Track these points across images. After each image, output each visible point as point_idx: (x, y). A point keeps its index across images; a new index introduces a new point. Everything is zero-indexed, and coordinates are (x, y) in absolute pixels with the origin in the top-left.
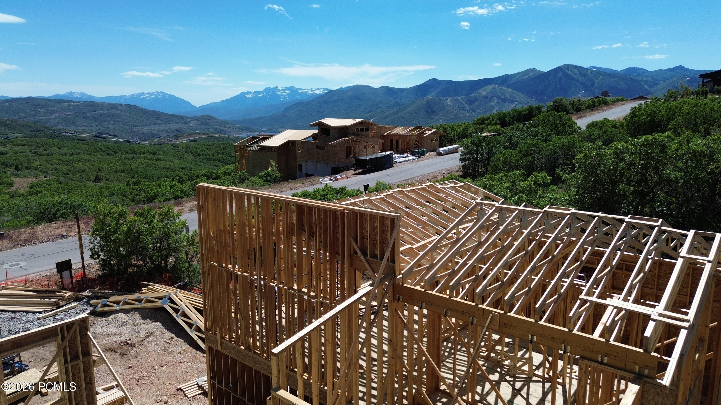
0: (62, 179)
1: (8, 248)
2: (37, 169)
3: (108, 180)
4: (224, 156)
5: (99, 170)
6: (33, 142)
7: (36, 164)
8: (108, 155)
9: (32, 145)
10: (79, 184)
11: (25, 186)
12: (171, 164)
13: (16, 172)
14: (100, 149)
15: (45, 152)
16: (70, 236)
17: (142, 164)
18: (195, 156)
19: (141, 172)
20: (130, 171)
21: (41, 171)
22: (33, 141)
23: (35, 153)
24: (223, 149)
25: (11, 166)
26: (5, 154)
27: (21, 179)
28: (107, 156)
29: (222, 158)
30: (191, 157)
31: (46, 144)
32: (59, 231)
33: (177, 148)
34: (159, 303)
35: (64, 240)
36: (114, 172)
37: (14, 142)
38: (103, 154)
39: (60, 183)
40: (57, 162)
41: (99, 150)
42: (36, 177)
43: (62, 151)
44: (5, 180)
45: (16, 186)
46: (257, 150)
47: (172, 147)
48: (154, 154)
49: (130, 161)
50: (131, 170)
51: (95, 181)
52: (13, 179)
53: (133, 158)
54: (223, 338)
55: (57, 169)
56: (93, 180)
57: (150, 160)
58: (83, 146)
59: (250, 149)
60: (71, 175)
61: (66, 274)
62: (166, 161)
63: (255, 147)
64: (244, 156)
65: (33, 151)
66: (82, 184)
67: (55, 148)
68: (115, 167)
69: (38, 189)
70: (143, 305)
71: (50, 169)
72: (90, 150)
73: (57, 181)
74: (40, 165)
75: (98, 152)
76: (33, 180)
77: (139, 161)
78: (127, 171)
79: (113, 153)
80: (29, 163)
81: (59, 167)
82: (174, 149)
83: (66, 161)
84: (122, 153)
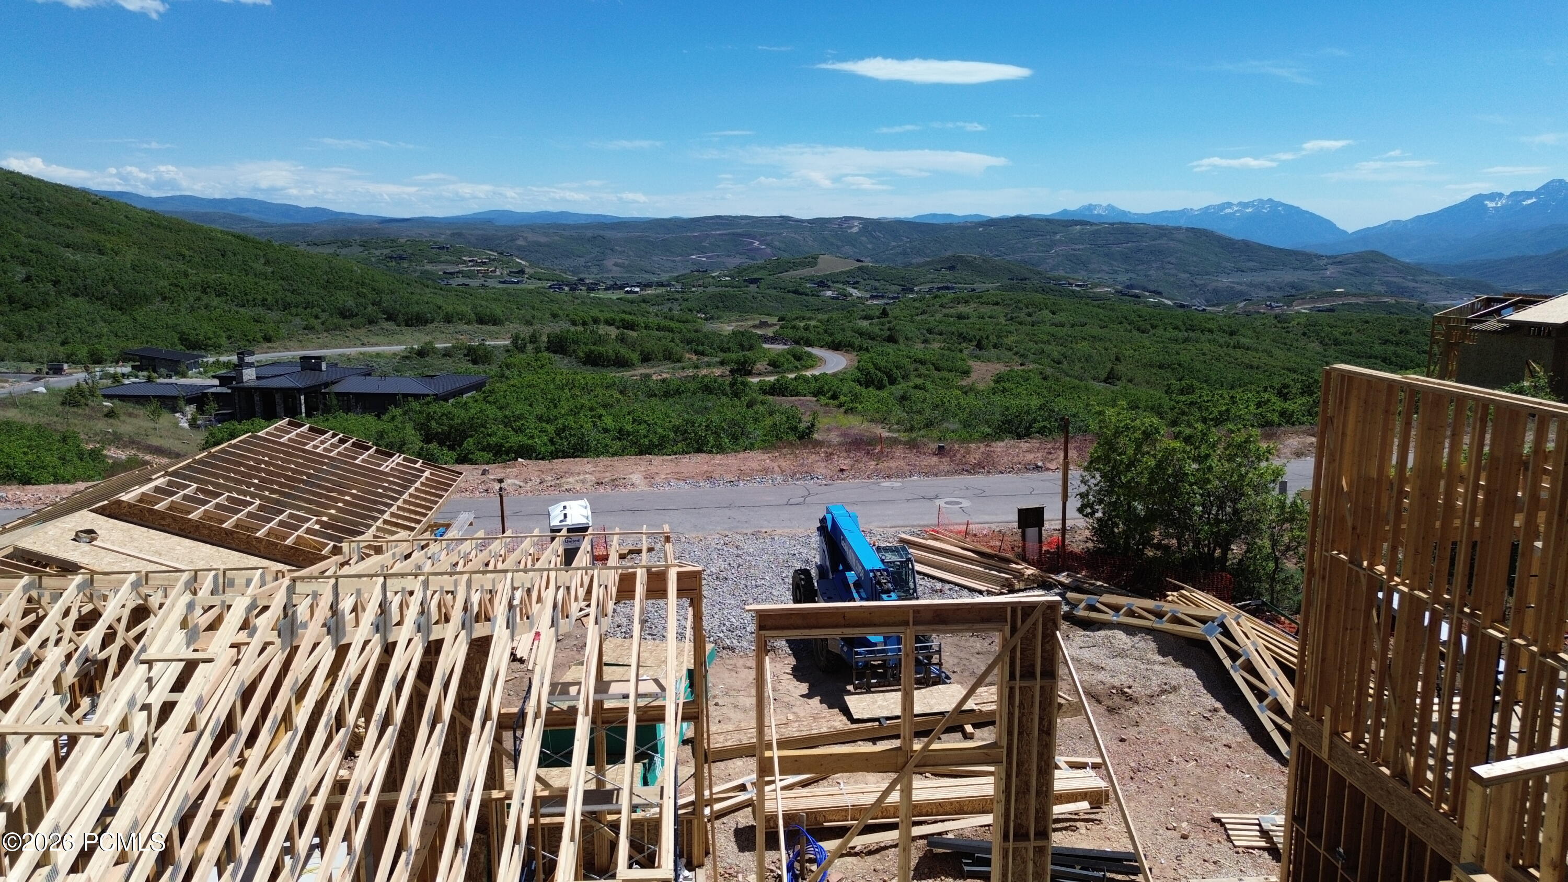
0: (1049, 371)
1: (947, 473)
2: (1010, 349)
3: (1130, 381)
4: (1399, 350)
5: (1117, 359)
6: (1011, 300)
7: (1010, 340)
8: (1138, 330)
9: (1010, 305)
10: (1077, 382)
11: (988, 378)
12: (1265, 359)
13: (977, 352)
14: (1126, 318)
15: (1029, 319)
16: (1048, 469)
17: (1204, 354)
18: (1326, 345)
19: (1199, 371)
20: (1176, 366)
21: (1016, 354)
22: (1013, 296)
23: (1012, 319)
24: (1401, 332)
25: (971, 341)
26: (964, 318)
27: (983, 364)
28: (1135, 332)
29: (1395, 353)
30: (1315, 346)
31: (1033, 304)
32: (1030, 457)
33: (1286, 325)
34: (1198, 630)
35: (1036, 475)
36: (1145, 366)
37: (981, 297)
38: (1129, 328)
39: (1045, 379)
40: (1045, 338)
41: (1124, 320)
42: (1006, 363)
43: (1058, 318)
44: (959, 363)
45: (974, 376)
46: (1496, 332)
47: (1275, 322)
48: (1232, 334)
49: (1179, 346)
50: (1180, 365)
51: (1105, 381)
52: (971, 363)
53: (1186, 340)
54: (1336, 733)
55: (1043, 351)
56: (1102, 378)
57: (1221, 346)
58: (1095, 309)
59: (1477, 327)
60: (1065, 366)
61: (1032, 532)
62: (1256, 350)
63: (1492, 324)
64: (1457, 344)
65: (1009, 316)
66: (1082, 384)
67: (1046, 313)
68: (1148, 356)
69: (1007, 385)
70: (1165, 625)
71: (1032, 351)
72: (1106, 319)
73: (1041, 373)
74: (1016, 342)
75: (1121, 323)
76: (1001, 368)
77: (1198, 346)
78: (1169, 366)
79: (1149, 327)
80: (999, 336)
81: (1047, 348)
82: (1279, 325)
83: (1061, 338)
84: (1165, 329)
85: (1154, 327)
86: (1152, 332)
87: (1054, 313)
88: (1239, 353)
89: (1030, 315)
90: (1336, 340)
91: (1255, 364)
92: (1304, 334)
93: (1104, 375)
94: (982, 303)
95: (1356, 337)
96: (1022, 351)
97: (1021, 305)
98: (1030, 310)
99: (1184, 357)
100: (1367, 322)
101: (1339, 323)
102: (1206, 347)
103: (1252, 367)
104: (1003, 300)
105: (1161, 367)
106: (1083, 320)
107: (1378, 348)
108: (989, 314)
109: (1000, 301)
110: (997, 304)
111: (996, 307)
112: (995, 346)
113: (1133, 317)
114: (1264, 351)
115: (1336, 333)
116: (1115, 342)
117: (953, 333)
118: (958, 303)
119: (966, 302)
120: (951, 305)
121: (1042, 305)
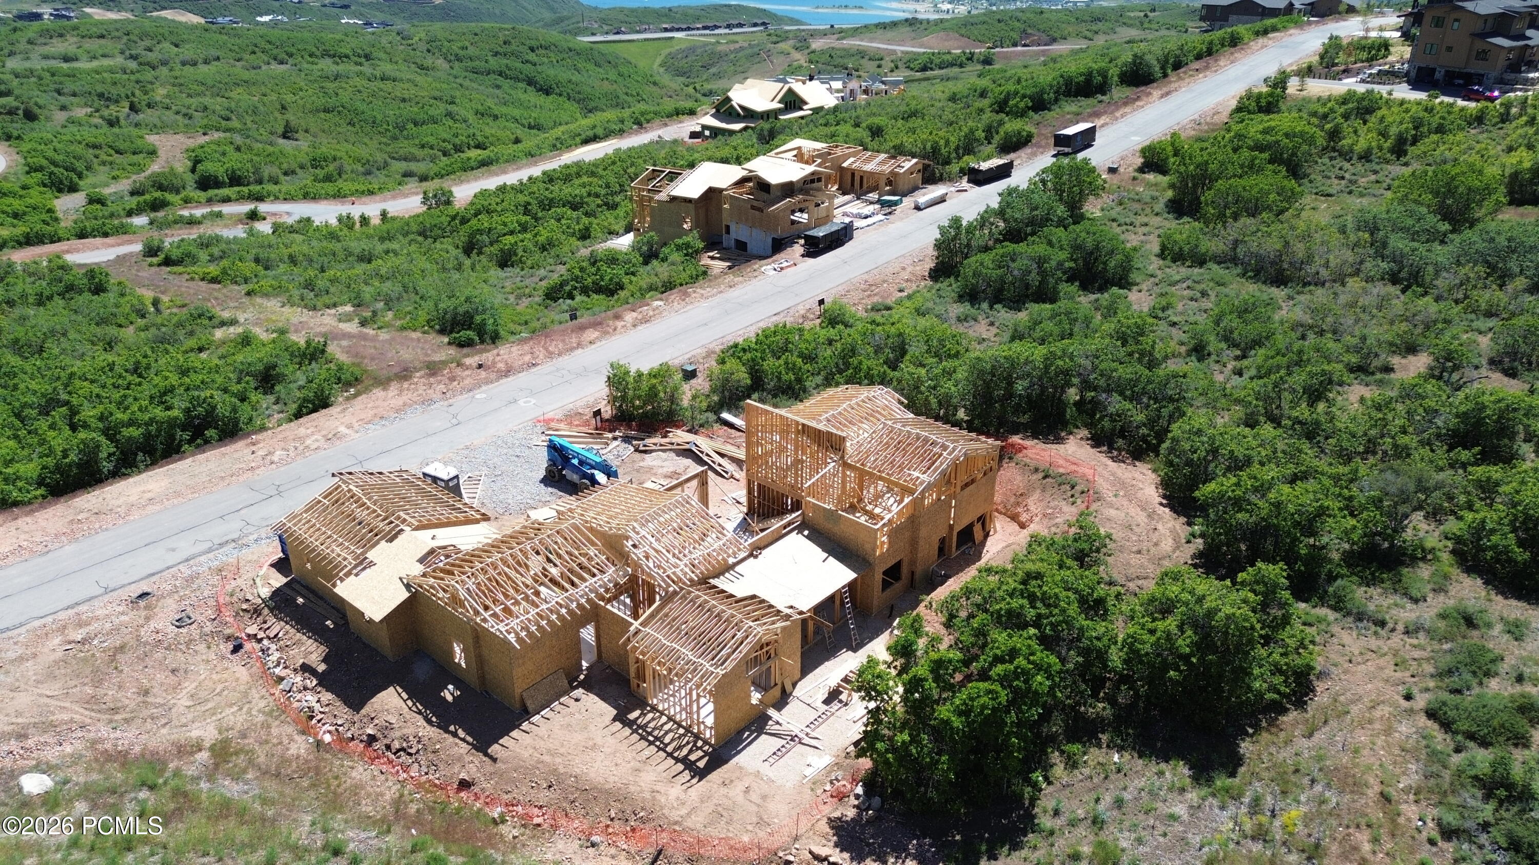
1: (496, 380)
2: (172, 110)
3: (306, 131)
5: (283, 106)
7: (160, 95)
8: (276, 60)
11: (180, 157)
13: (141, 119)
14: (256, 45)
20: (340, 108)
25: (118, 102)
27: (159, 136)
30: (442, 63)
31: (147, 35)
34: (687, 446)
36: (312, 112)
38: (265, 58)
41: (255, 48)
42: (185, 133)
46: (667, 201)
48: (367, 57)
51: (287, 136)
52: (143, 135)
56: (280, 132)
57: (370, 80)
59: (657, 197)
60: (236, 122)
62: (402, 81)
63: (663, 196)
64: (647, 205)
67: (167, 46)
70: (675, 447)
74: (169, 96)
76: (185, 141)
77: (350, 82)
78: (334, 109)
79: (285, 56)
80: (144, 90)
85: (291, 55)
86: (291, 61)
87: (177, 46)
88: (388, 86)
89: (150, 50)
90: (456, 55)
91: (406, 96)
92: (429, 51)
93: (280, 130)
94: (83, 37)
95: (471, 51)
96: (184, 110)
97: (132, 37)
98: (147, 43)
99: (345, 96)
100: (476, 34)
101: (453, 37)
102: (359, 82)
103: (404, 100)
104: (109, 32)
105: (326, 111)
106: (214, 52)
107: (494, 63)
108: (101, 52)
109: (105, 33)
110: (102, 36)
111: (102, 41)
112: (149, 106)
113: (263, 44)
114: (409, 80)
115: (455, 48)
116: (270, 86)
117: (90, 93)
118: (51, 37)
119: (61, 35)
120: (42, 40)
121: (160, 37)
